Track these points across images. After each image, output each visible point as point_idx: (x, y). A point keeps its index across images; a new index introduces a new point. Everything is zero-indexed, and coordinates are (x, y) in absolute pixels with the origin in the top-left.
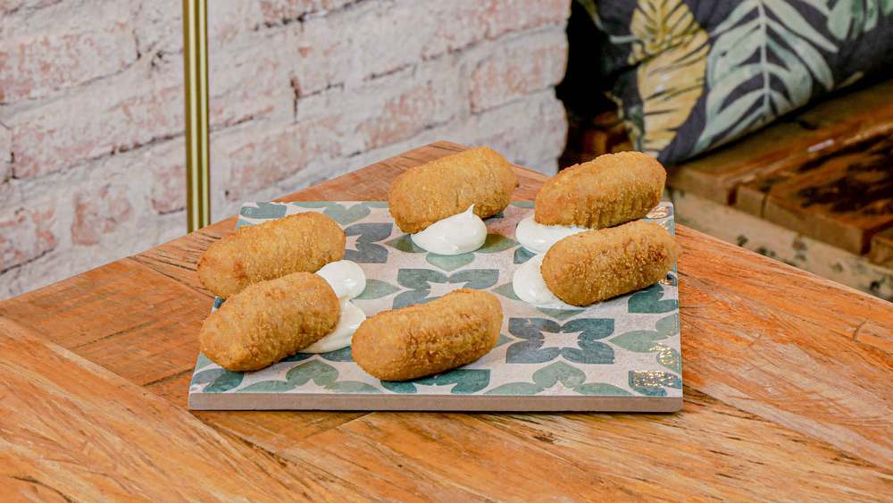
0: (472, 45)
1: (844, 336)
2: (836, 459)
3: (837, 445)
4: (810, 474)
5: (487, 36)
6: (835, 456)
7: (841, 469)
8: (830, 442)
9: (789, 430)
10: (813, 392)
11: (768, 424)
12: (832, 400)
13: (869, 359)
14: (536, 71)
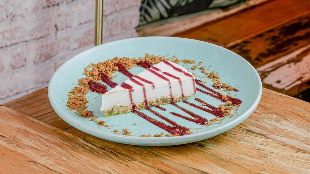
0: (111, 14)
2: (297, 151)
5: (116, 11)
12: (291, 132)
14: (130, 23)
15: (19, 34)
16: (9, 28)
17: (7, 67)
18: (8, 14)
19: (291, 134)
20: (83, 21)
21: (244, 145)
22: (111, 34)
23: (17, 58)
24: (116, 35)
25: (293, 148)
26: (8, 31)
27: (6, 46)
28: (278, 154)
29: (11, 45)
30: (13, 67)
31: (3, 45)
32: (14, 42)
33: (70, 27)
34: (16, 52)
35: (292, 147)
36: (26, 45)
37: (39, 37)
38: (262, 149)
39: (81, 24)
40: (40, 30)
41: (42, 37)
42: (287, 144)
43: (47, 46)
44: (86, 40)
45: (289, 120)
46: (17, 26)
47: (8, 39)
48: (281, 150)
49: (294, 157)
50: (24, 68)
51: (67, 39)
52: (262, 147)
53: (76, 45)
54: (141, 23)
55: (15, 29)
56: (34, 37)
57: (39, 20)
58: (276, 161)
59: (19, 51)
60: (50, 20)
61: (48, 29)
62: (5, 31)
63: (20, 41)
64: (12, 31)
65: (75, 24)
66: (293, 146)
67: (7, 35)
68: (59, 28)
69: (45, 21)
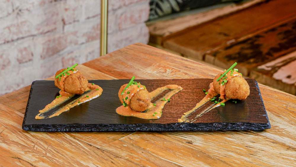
0: (120, 7)
1: (283, 108)
2: (288, 149)
3: (288, 144)
4: (280, 154)
5: (125, 5)
6: (287, 148)
7: (290, 152)
8: (285, 143)
9: (271, 139)
10: (276, 126)
11: (263, 137)
12: (283, 129)
13: (293, 115)
14: (140, 17)
15: (25, 28)
16: (15, 22)
17: (14, 62)
18: (15, 8)
19: (283, 131)
20: (91, 15)
21: (234, 142)
22: (120, 28)
23: (24, 53)
24: (125, 29)
25: (284, 145)
26: (14, 25)
27: (13, 41)
28: (268, 152)
29: (18, 39)
30: (20, 62)
31: (10, 39)
32: (21, 36)
33: (78, 21)
34: (22, 47)
35: (282, 145)
36: (33, 39)
37: (46, 31)
38: (252, 147)
39: (88, 18)
40: (47, 25)
41: (48, 32)
42: (277, 142)
43: (54, 40)
44: (95, 35)
45: (282, 116)
46: (23, 20)
47: (14, 33)
48: (271, 147)
49: (284, 155)
50: (31, 62)
51: (75, 33)
52: (251, 144)
53: (83, 40)
54: (152, 17)
55: (22, 23)
56: (41, 31)
57: (45, 14)
58: (265, 159)
59: (26, 45)
60: (57, 14)
61: (55, 23)
62: (12, 25)
63: (27, 35)
64: (18, 26)
65: (83, 18)
66: (284, 143)
67: (13, 29)
68: (67, 23)
69: (53, 15)
